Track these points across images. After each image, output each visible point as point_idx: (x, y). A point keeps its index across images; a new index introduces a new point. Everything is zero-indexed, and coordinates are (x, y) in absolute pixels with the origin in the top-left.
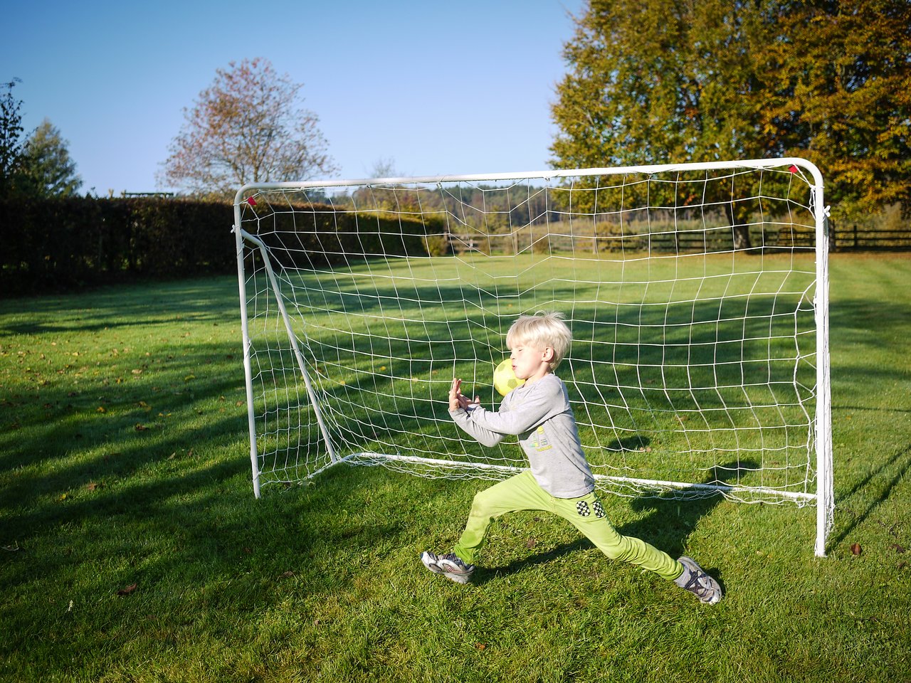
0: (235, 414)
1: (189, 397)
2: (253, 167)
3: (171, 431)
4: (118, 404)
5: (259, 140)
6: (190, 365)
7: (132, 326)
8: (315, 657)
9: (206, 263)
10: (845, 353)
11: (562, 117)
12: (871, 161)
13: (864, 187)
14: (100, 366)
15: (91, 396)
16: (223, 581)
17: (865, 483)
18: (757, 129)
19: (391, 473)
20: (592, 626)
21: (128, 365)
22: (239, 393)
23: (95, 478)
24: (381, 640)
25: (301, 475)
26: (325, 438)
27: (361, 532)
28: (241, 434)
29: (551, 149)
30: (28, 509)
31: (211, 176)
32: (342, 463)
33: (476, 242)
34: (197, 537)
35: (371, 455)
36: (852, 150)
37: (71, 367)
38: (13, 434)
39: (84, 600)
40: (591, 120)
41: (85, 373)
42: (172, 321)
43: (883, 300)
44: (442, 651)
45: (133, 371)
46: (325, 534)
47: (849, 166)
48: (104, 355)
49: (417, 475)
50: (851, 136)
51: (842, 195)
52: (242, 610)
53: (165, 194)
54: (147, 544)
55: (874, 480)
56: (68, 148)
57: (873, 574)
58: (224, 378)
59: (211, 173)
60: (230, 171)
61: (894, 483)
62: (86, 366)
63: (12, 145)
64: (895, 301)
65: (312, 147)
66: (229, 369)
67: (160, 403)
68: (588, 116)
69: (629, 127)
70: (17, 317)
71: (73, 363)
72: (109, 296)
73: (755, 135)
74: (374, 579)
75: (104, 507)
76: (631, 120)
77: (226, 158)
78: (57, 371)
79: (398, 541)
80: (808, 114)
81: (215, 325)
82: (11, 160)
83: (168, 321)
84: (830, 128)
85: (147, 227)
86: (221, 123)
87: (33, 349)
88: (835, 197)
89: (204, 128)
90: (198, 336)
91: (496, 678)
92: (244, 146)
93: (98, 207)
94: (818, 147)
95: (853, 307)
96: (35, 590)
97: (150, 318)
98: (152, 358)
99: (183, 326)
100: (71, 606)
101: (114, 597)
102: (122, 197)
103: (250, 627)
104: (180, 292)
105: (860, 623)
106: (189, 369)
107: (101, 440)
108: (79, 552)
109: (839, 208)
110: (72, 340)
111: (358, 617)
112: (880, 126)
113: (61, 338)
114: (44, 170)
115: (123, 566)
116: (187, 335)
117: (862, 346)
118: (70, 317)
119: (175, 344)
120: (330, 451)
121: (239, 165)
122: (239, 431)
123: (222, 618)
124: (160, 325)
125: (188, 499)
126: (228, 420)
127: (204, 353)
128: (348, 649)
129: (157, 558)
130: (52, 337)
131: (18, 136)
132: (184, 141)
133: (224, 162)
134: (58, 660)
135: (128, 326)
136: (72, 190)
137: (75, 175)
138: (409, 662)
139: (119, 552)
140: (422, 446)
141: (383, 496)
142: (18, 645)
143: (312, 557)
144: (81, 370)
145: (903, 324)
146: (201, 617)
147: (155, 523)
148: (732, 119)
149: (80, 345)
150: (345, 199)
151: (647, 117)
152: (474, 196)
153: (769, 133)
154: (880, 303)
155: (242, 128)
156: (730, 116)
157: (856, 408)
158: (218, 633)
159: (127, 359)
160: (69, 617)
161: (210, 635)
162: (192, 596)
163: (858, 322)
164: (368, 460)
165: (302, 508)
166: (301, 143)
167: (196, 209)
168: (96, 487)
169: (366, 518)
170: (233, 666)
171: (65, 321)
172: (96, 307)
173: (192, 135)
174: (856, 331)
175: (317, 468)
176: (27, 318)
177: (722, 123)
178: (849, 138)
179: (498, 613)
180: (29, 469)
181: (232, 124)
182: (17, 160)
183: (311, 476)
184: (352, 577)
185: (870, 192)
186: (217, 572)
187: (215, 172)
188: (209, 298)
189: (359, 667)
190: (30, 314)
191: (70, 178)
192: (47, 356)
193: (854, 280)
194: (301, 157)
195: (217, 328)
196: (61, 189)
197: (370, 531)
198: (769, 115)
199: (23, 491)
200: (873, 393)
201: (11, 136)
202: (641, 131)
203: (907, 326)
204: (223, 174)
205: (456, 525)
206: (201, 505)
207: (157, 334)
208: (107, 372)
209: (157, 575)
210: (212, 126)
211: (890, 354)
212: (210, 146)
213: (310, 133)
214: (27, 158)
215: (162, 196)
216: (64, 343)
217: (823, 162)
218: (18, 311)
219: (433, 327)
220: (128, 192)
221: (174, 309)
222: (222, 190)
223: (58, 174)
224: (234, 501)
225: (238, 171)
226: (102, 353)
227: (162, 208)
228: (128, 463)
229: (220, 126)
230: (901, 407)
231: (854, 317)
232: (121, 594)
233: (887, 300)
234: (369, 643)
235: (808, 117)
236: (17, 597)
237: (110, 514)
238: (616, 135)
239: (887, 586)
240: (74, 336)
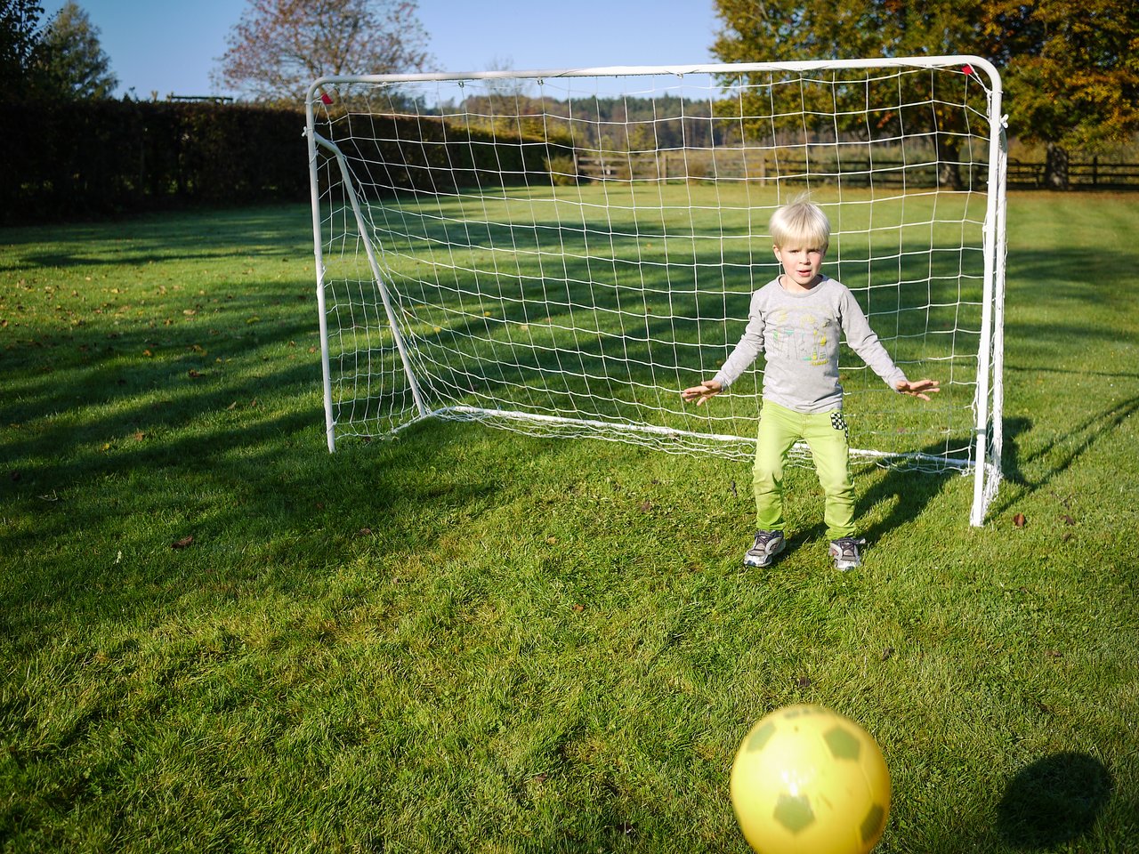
0: (307, 362)
1: (251, 342)
2: (333, 66)
3: (231, 379)
4: (168, 348)
5: (341, 31)
6: (254, 306)
7: (183, 261)
8: (393, 615)
9: (273, 188)
10: (1053, 308)
11: (726, 8)
12: (1119, 73)
13: (1109, 107)
14: (145, 305)
15: (135, 339)
16: (291, 537)
17: (1043, 452)
18: (977, 29)
19: (491, 431)
20: (707, 592)
21: (179, 304)
22: (312, 338)
23: (143, 428)
24: (467, 600)
25: (383, 430)
26: (413, 387)
27: (451, 491)
28: (314, 384)
29: (712, 50)
30: (66, 459)
31: (280, 77)
32: (433, 417)
33: (614, 168)
34: (261, 492)
35: (466, 408)
36: (1097, 59)
37: (110, 306)
38: (45, 378)
39: (134, 553)
40: (764, 13)
41: (128, 313)
42: (231, 255)
43: (1113, 249)
44: (534, 611)
45: (185, 312)
46: (409, 493)
47: (1091, 79)
48: (150, 293)
49: (519, 432)
50: (1097, 40)
51: (1081, 117)
52: (312, 566)
53: (222, 99)
54: (206, 497)
55: (1055, 450)
56: (99, 38)
57: (1034, 546)
58: (294, 322)
59: (281, 73)
60: (305, 71)
61: (1079, 451)
62: (127, 304)
63: (30, 30)
64: (1130, 250)
65: (408, 41)
66: (300, 311)
67: (218, 347)
68: (761, 7)
69: (812, 24)
70: (41, 247)
71: (112, 301)
72: (154, 225)
73: (973, 37)
74: (463, 538)
75: (154, 458)
76: (815, 14)
77: (299, 53)
78: (94, 309)
79: (493, 500)
80: (1043, 11)
81: (284, 260)
82: (29, 50)
83: (226, 255)
84: (1070, 29)
85: (200, 140)
86: (293, 7)
87: (63, 285)
88: (1071, 119)
89: (272, 14)
90: (264, 273)
91: (593, 639)
92: (323, 39)
93: (139, 113)
94: (1053, 54)
95: (1075, 256)
96: (78, 541)
97: (205, 252)
98: (208, 298)
99: (245, 261)
100: (119, 557)
101: (168, 550)
102: (168, 101)
103: (321, 583)
104: (241, 222)
105: (1008, 593)
106: (252, 311)
107: (148, 386)
108: (127, 504)
109: (1075, 133)
110: (110, 274)
111: (443, 577)
112: (1134, 28)
113: (96, 273)
114: (69, 65)
115: (176, 520)
116: (250, 272)
117: (1076, 301)
118: (106, 248)
119: (236, 282)
120: (418, 403)
121: (316, 63)
122: (312, 380)
123: (289, 574)
124: (217, 259)
125: (251, 452)
126: (299, 368)
127: (271, 293)
128: (430, 607)
129: (216, 513)
130: (85, 272)
131: (37, 19)
132: (246, 30)
133: (296, 58)
134: (107, 610)
135: (178, 260)
136: (105, 92)
137: (108, 73)
138: (497, 622)
139: (172, 506)
140: (527, 401)
141: (478, 453)
142: (62, 594)
143: (393, 515)
144: (122, 310)
145: (1132, 277)
146: (265, 572)
147: (213, 476)
148: (945, 15)
149: (121, 281)
150: (449, 109)
151: (836, 11)
152: (615, 111)
153: (992, 35)
154: (1109, 253)
155: (319, 14)
156: (943, 11)
157: (1051, 370)
158: (285, 589)
159: (177, 298)
160: (118, 568)
161: (276, 590)
162: (255, 550)
163: (1077, 274)
164: (463, 414)
165: (384, 464)
166: (395, 36)
167: (261, 118)
168: (144, 436)
169: (459, 476)
170: (301, 621)
171: (100, 252)
172: (137, 237)
173: (257, 23)
174: (1071, 284)
175: (403, 422)
176: (54, 249)
177: (932, 20)
178: (1094, 42)
179: (600, 576)
180: (65, 416)
181: (308, 10)
182: (37, 49)
183: (395, 431)
184: (438, 537)
185: (1116, 114)
186: (284, 528)
187: (285, 71)
188: (277, 230)
189: (441, 624)
190: (57, 243)
191: (102, 76)
192: (80, 293)
193: (1082, 225)
194: (394, 54)
195: (287, 265)
196: (91, 91)
197: (461, 490)
198: (992, 11)
199: (59, 440)
200: (1075, 354)
201: (29, 19)
202: (828, 29)
203: (1136, 280)
204: (296, 74)
205: (561, 486)
206: (265, 459)
207: (213, 269)
208: (154, 312)
209: (215, 529)
210: (282, 11)
211: (1107, 311)
212: (280, 38)
213: (405, 24)
214: (49, 49)
215: (218, 101)
216: (101, 278)
217: (1058, 73)
218: (42, 240)
219: (551, 269)
220: (176, 94)
221: (234, 242)
222: (294, 95)
223: (87, 70)
224: (304, 456)
225: (315, 70)
226: (147, 290)
227: (219, 116)
228: (181, 413)
229: (292, 12)
230: (1106, 371)
231: (1073, 268)
232: (175, 546)
233: (1120, 249)
234: (453, 602)
235: (1042, 15)
236: (59, 548)
237: (161, 466)
238: (796, 32)
239: (1047, 558)
240: (112, 270)
